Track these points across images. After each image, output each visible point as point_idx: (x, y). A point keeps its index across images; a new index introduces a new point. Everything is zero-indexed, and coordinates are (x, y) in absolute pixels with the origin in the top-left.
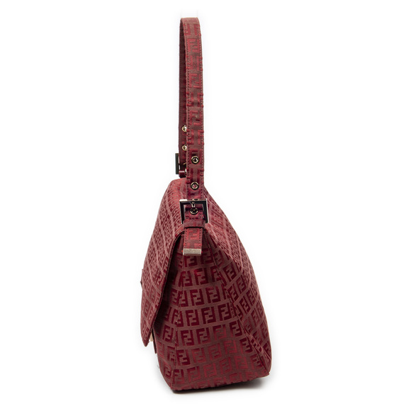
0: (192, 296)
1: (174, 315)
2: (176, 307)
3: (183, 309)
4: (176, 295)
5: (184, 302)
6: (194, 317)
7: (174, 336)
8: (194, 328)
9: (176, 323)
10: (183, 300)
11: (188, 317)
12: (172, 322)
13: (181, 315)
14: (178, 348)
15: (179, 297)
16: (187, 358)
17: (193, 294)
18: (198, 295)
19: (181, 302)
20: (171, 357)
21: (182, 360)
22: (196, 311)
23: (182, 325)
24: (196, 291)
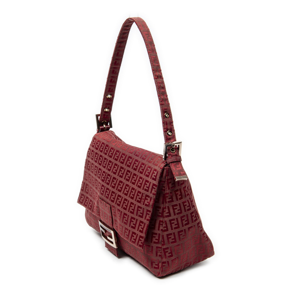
0: (174, 209)
1: (160, 224)
2: (161, 219)
3: (167, 219)
4: (161, 211)
5: (168, 214)
6: (176, 223)
7: (161, 239)
8: (176, 231)
9: (162, 230)
10: (167, 213)
11: (171, 224)
12: (159, 230)
13: (166, 224)
14: (164, 247)
15: (163, 211)
16: (171, 253)
17: (175, 207)
18: (178, 207)
19: (165, 214)
20: (159, 254)
21: (167, 254)
22: (177, 219)
23: (167, 230)
24: (176, 205)
